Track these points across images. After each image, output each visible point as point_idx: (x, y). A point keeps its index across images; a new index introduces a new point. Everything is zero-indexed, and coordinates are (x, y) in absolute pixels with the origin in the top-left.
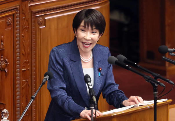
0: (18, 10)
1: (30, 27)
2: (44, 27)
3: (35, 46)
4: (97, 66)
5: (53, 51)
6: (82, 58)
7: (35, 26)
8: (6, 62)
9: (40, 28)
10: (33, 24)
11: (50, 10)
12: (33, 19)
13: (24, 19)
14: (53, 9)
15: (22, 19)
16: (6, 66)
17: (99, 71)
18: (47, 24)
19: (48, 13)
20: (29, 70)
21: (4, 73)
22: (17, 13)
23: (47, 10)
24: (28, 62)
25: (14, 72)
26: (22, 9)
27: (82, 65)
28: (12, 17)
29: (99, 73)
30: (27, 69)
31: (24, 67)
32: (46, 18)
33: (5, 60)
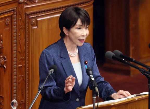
0: (15, 12)
2: (37, 27)
3: (29, 45)
7: (28, 26)
8: (5, 59)
9: (33, 28)
10: (27, 24)
11: (42, 11)
12: (27, 21)
13: (21, 20)
14: (44, 11)
16: (5, 62)
17: (86, 64)
18: (39, 24)
19: (39, 15)
21: (3, 69)
22: (14, 14)
23: (39, 12)
24: (24, 59)
25: (12, 68)
26: (19, 11)
28: (10, 18)
29: (86, 66)
30: (23, 65)
31: (20, 63)
32: (38, 19)
33: (3, 57)
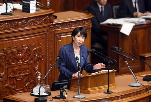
0: (48, 32)
1: (54, 40)
2: (60, 41)
3: (56, 50)
4: (82, 54)
5: (61, 48)
6: (75, 50)
7: (56, 40)
8: (42, 55)
9: (59, 41)
10: (55, 39)
11: (63, 33)
12: (55, 37)
13: (51, 36)
14: (65, 33)
15: (50, 36)
16: (42, 57)
17: (83, 57)
18: (62, 40)
19: (62, 35)
20: (53, 60)
21: (41, 60)
22: (48, 33)
23: (62, 33)
24: (53, 56)
25: (46, 60)
26: (50, 32)
27: (74, 54)
28: (45, 35)
29: (83, 58)
30: (52, 59)
31: (51, 58)
32: (61, 37)
33: (41, 54)
